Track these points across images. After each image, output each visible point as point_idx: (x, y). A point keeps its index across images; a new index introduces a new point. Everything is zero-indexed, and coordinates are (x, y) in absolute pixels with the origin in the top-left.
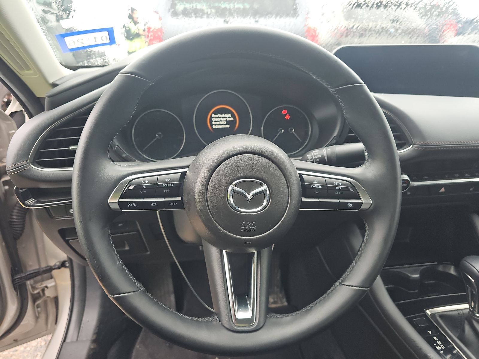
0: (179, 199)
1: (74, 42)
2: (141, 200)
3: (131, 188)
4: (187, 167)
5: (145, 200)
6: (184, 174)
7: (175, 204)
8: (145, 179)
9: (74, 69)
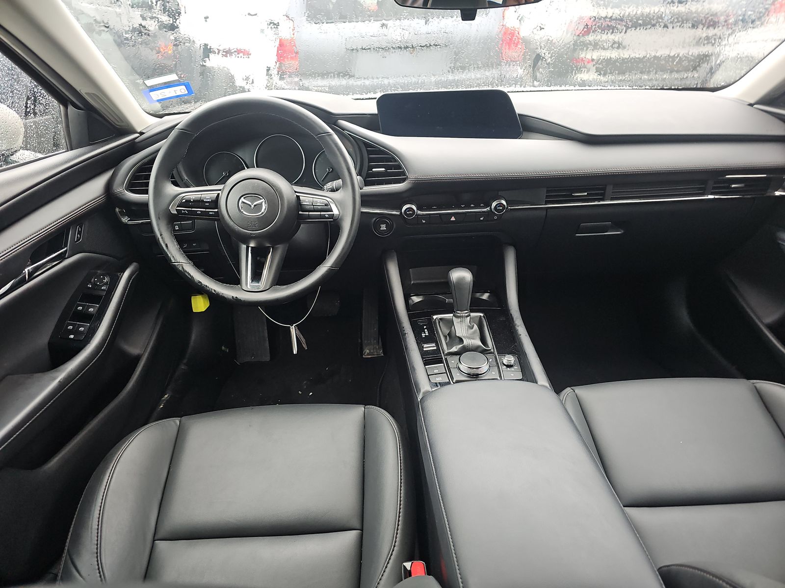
0: (217, 210)
1: (158, 95)
2: (191, 209)
3: (184, 201)
4: (220, 190)
5: (193, 209)
6: (219, 194)
7: (213, 213)
8: (193, 196)
9: (161, 116)
